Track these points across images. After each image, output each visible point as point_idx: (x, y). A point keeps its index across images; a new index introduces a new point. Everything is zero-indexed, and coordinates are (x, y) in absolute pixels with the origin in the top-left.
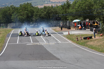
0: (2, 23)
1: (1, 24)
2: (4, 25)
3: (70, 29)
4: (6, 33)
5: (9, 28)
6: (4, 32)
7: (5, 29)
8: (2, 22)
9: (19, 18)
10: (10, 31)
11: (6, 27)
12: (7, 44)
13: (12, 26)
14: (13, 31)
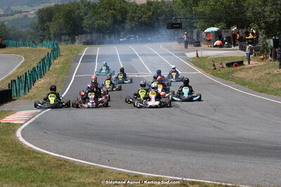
0: (65, 34)
1: (63, 37)
2: (67, 37)
3: (199, 45)
4: (73, 54)
5: (77, 45)
6: (68, 52)
7: (70, 46)
8: (65, 32)
9: (98, 25)
10: (80, 50)
11: (73, 41)
12: (74, 76)
13: (84, 40)
14: (86, 50)
